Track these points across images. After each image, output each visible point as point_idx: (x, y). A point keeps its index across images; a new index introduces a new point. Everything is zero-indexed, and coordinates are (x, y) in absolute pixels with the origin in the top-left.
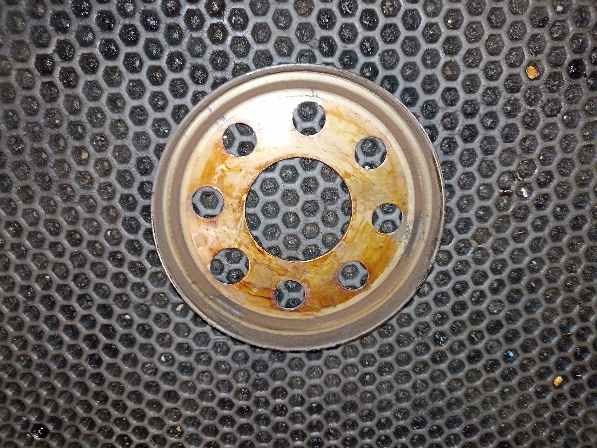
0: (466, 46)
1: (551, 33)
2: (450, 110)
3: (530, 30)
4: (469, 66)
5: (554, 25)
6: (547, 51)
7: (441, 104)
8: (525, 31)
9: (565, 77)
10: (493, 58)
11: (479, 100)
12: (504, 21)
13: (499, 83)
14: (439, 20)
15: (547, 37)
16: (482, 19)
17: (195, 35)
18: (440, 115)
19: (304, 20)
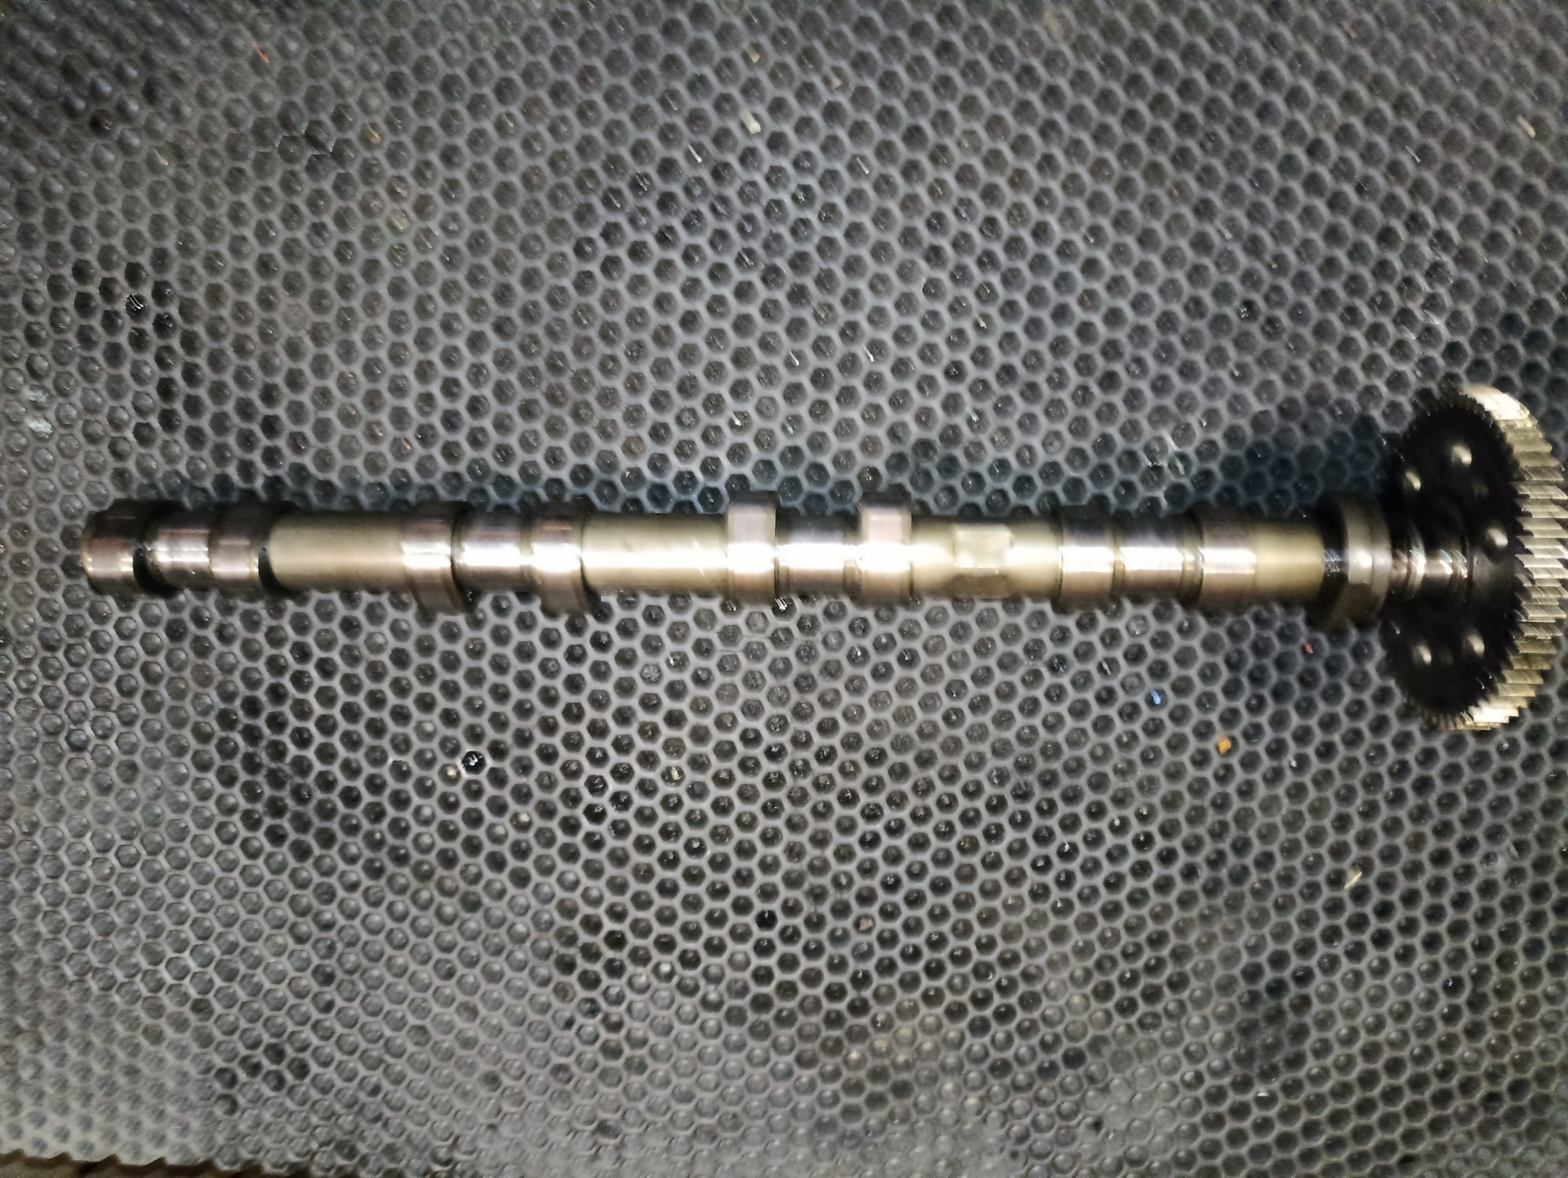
0: (1109, 271)
1: (1217, 264)
2: (1086, 350)
3: (1191, 258)
4: (1113, 296)
5: (1221, 255)
6: (1211, 284)
7: (1075, 341)
8: (1185, 259)
9: (1234, 319)
10: (1144, 289)
11: (1124, 339)
12: (1158, 244)
13: (1151, 322)
14: (1077, 237)
15: (1212, 268)
16: (1131, 240)
17: (775, 229)
18: (1073, 355)
19: (910, 223)
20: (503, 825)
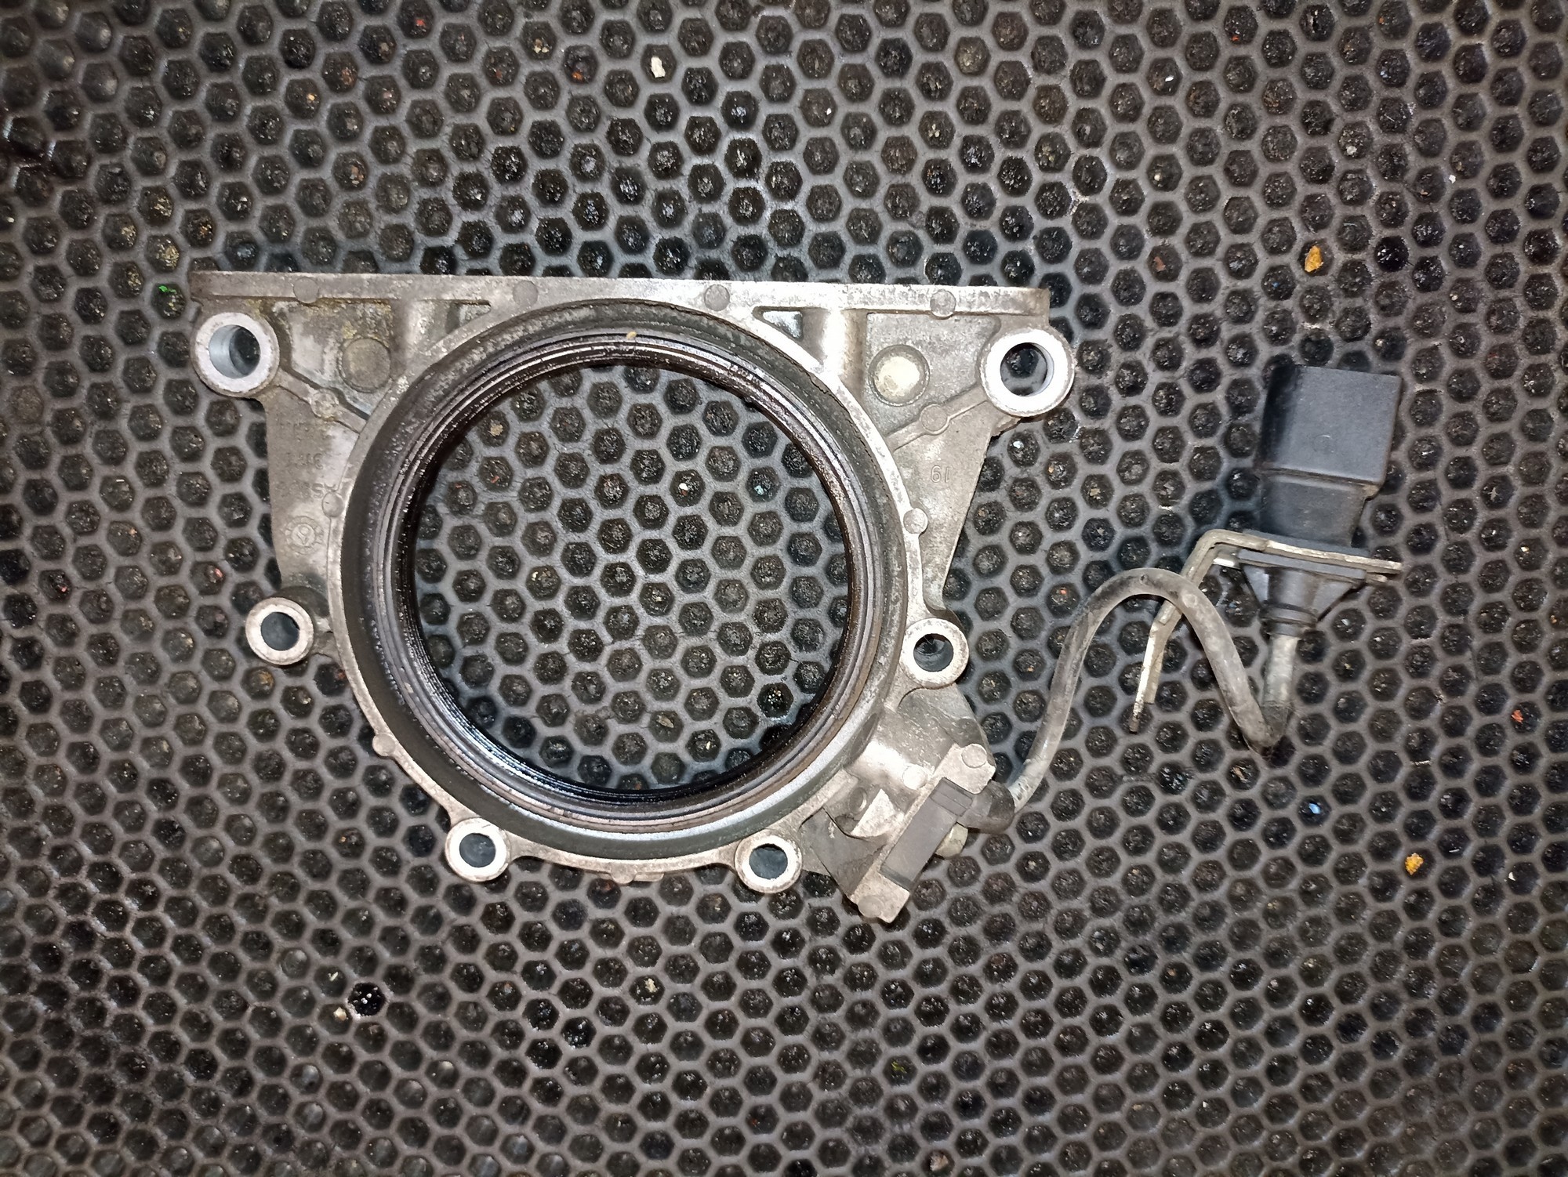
0: (1188, 219)
1: (1340, 193)
2: (1167, 333)
3: (1303, 189)
4: (1198, 254)
5: (1344, 178)
6: (1335, 223)
7: (1149, 322)
8: (1294, 191)
9: (1371, 268)
10: (1240, 239)
11: (1219, 313)
12: (1254, 174)
13: (1253, 283)
14: (1138, 175)
15: (1333, 200)
16: (1215, 171)
17: (707, 209)
18: (1149, 342)
19: (899, 179)
20: (420, 1081)
